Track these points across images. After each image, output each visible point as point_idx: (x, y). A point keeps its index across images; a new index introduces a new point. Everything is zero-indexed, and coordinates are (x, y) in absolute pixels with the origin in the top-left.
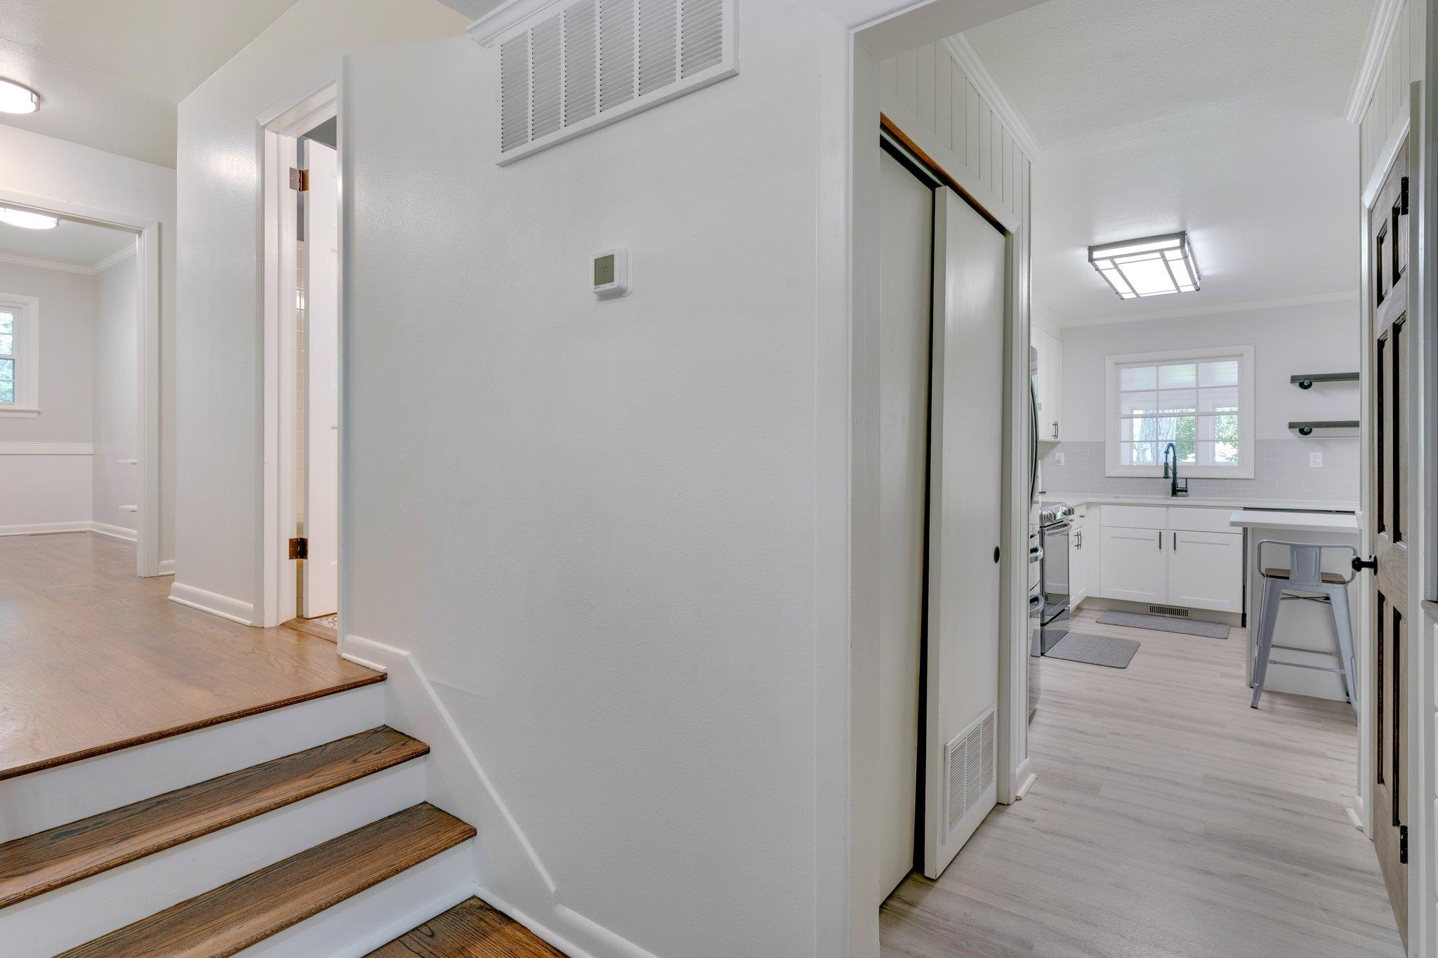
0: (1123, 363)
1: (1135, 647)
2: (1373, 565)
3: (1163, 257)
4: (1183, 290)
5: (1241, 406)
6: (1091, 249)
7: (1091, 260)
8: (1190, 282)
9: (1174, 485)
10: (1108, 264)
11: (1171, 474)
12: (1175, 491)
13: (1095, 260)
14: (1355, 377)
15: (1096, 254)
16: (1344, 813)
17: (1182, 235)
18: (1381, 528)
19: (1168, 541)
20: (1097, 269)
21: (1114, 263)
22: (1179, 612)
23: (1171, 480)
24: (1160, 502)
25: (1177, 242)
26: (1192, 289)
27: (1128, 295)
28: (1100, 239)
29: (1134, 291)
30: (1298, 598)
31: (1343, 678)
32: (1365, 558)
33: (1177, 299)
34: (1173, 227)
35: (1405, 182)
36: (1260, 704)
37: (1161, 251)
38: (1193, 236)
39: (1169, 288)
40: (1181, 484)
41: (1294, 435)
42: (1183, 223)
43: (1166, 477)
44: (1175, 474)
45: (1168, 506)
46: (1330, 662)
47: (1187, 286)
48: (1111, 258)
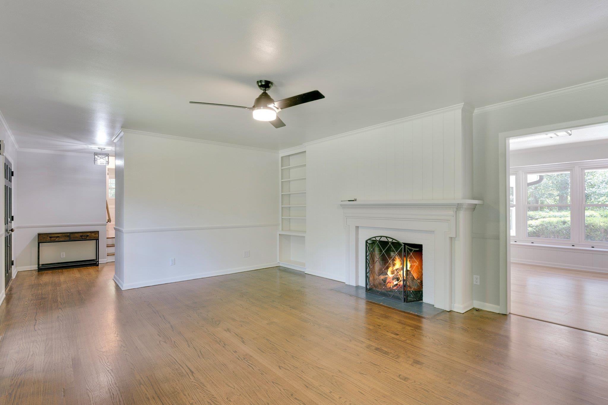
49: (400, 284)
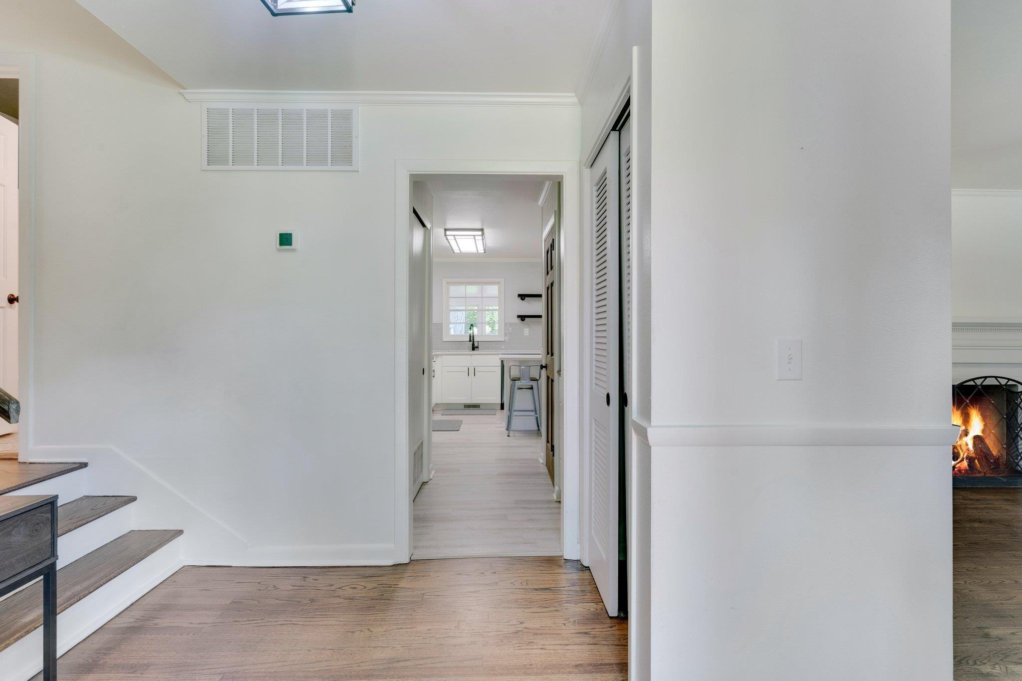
0: (451, 283)
1: (461, 422)
2: (546, 367)
3: (475, 238)
4: (479, 251)
5: (499, 305)
6: (446, 230)
7: (445, 235)
8: (483, 249)
9: (473, 344)
10: (452, 237)
11: (472, 340)
12: (473, 349)
13: (448, 235)
14: (540, 296)
15: (448, 233)
16: (538, 460)
17: (482, 230)
18: (548, 354)
19: (472, 372)
20: (447, 239)
21: (455, 238)
22: (476, 406)
23: (472, 342)
24: (468, 353)
25: (480, 233)
26: (483, 251)
27: (456, 250)
28: (448, 227)
29: (460, 250)
30: (522, 388)
31: (537, 418)
32: (544, 365)
33: (477, 255)
34: (479, 226)
35: (553, 239)
36: (510, 435)
37: (474, 236)
38: (486, 231)
39: (474, 250)
40: (476, 345)
41: (518, 321)
42: (483, 224)
43: (470, 341)
44: (473, 339)
45: (471, 355)
46: (533, 413)
47: (481, 250)
48: (454, 236)
49: (959, 467)
